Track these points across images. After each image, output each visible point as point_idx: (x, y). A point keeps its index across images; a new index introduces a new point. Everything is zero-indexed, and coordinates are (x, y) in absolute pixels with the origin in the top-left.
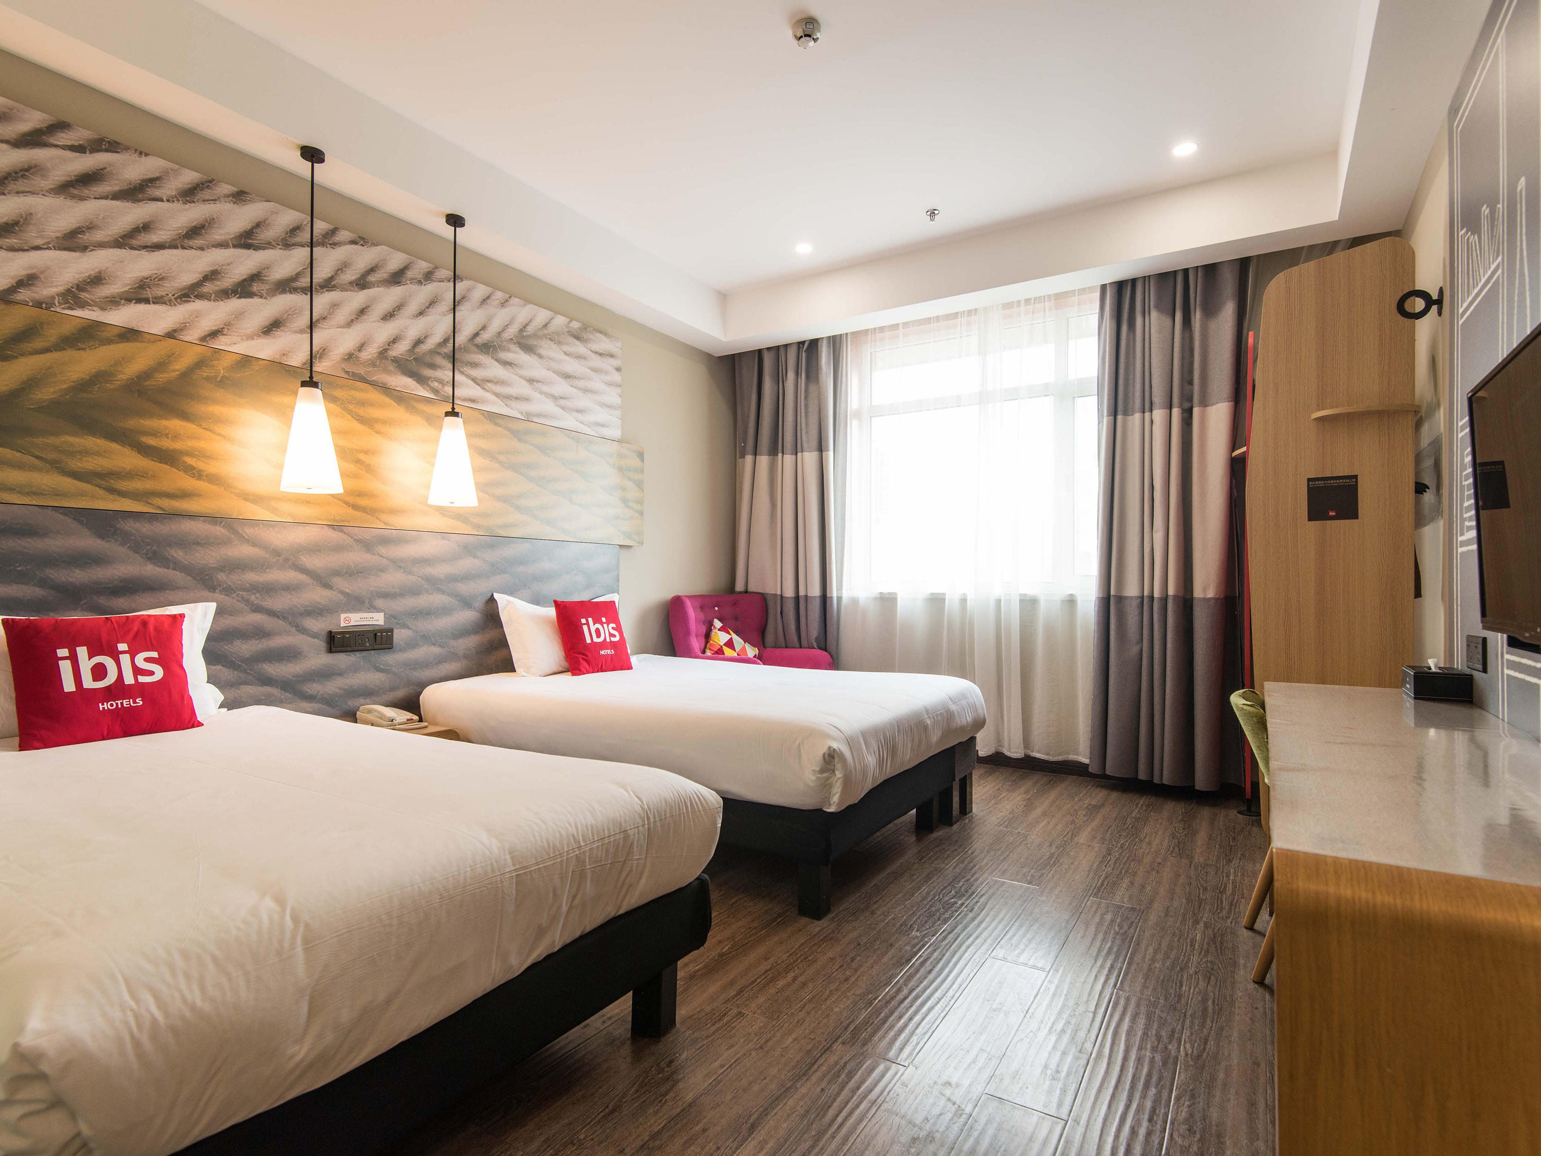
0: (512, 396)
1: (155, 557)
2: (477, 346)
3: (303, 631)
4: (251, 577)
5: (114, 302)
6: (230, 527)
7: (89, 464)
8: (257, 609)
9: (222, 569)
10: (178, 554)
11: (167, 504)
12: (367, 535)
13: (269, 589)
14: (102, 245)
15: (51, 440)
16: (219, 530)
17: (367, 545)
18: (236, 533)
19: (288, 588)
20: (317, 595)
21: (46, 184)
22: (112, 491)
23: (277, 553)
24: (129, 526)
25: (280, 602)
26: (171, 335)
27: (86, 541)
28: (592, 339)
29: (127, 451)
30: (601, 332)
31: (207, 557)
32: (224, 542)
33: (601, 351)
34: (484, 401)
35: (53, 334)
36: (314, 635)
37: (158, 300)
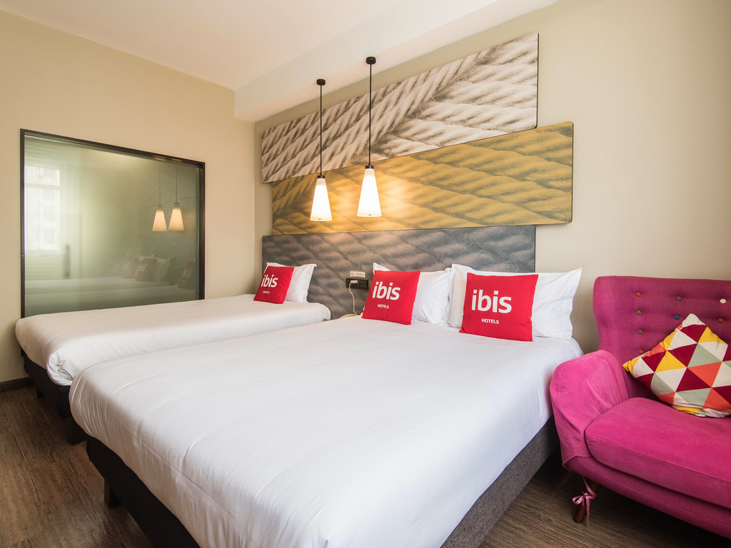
0: (430, 137)
1: (308, 249)
2: (409, 117)
3: (339, 277)
4: (327, 255)
5: (300, 169)
6: (322, 237)
7: (296, 221)
8: (328, 267)
9: (320, 252)
10: (311, 247)
11: (309, 230)
12: (359, 235)
13: (330, 259)
14: (298, 153)
15: (291, 215)
16: (319, 238)
17: (359, 240)
18: (323, 238)
19: (336, 259)
20: (343, 263)
21: (289, 142)
22: (300, 228)
23: (333, 245)
24: (303, 238)
25: (333, 265)
26: (310, 174)
27: (295, 244)
28: (501, 54)
29: (302, 215)
30: (512, 41)
31: (316, 248)
32: (320, 242)
33: (512, 58)
34: (412, 148)
35: (291, 184)
36: (343, 280)
37: (308, 163)
